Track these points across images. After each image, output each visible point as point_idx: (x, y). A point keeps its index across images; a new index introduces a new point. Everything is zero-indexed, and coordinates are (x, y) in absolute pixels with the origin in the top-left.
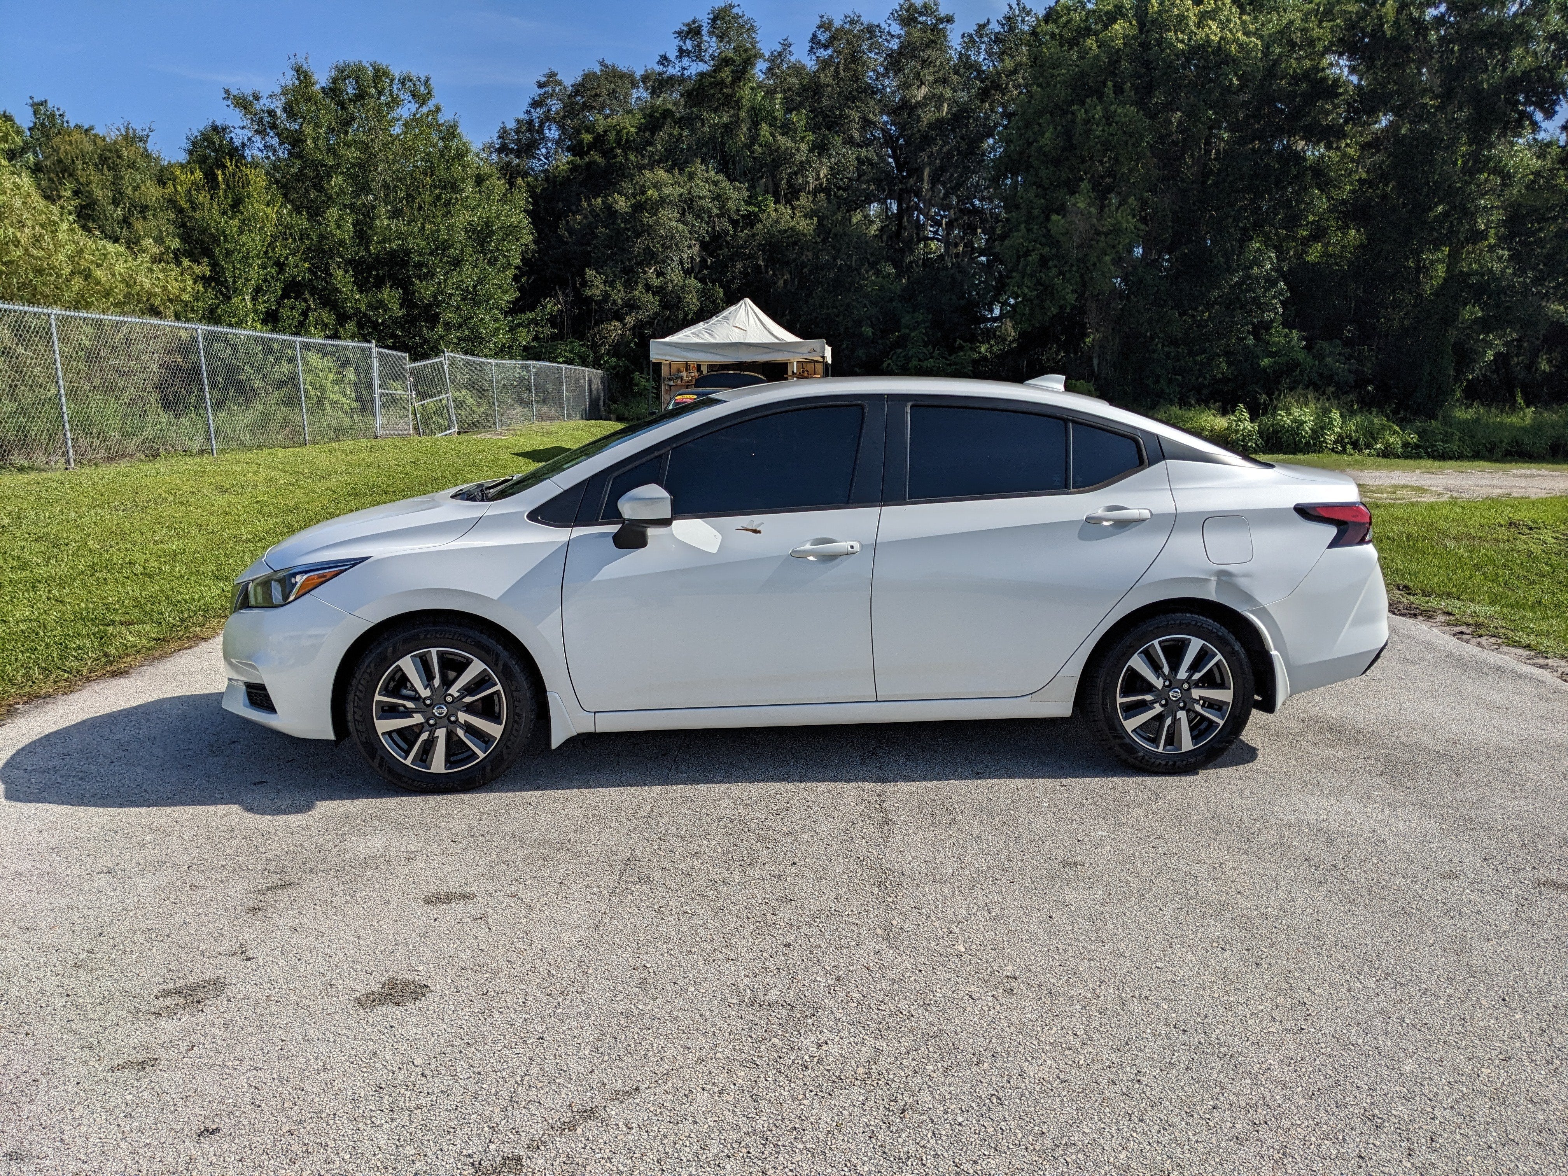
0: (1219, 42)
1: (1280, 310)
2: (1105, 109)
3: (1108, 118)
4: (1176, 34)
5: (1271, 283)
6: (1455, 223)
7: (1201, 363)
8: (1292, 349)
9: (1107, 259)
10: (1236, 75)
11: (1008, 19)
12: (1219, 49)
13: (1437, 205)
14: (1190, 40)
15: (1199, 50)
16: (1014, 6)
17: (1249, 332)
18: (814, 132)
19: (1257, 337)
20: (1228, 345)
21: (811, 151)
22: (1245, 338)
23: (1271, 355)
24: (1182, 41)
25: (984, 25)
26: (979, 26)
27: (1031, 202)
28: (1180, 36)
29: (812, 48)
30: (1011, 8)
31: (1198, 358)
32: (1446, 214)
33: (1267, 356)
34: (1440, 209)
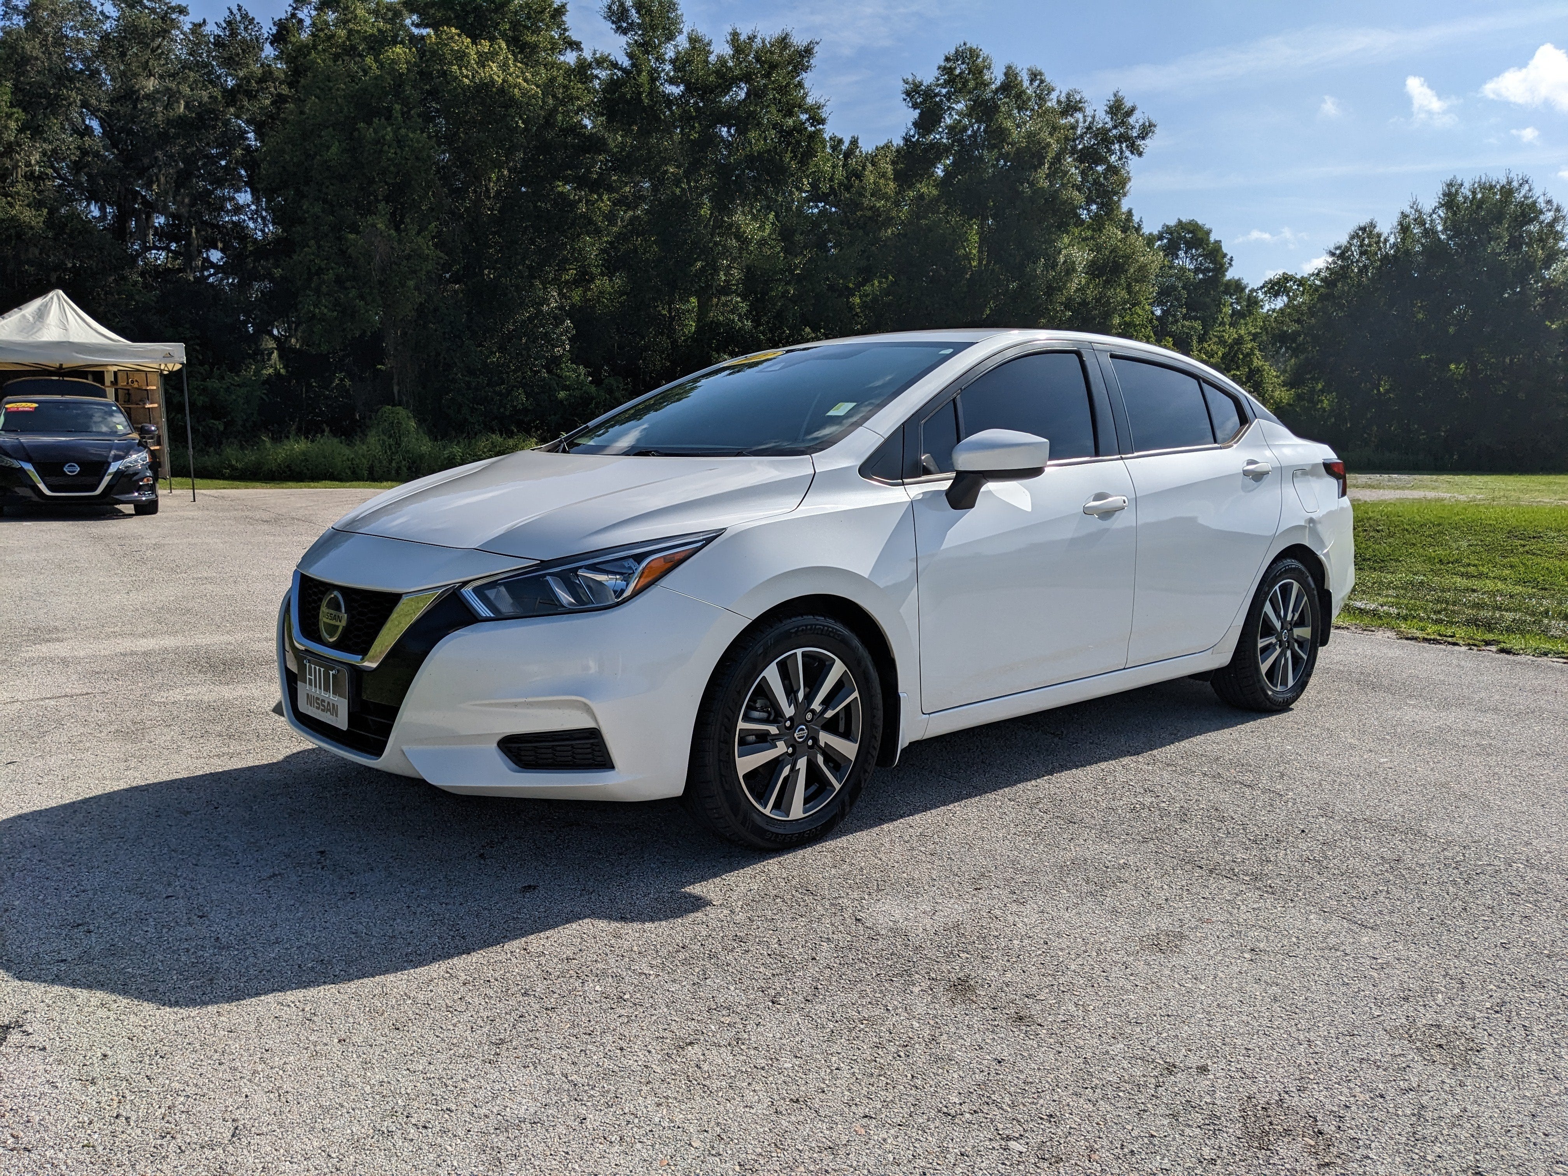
0: (502, 84)
1: (568, 347)
2: (395, 132)
3: (400, 142)
4: (460, 69)
5: (558, 321)
6: (709, 277)
7: (500, 394)
8: (582, 384)
9: (411, 283)
10: (521, 118)
11: (229, 23)
12: (502, 91)
13: (696, 260)
14: (473, 77)
15: (484, 88)
16: (235, 11)
17: (543, 367)
18: (24, 110)
19: (549, 372)
20: (524, 378)
21: (21, 130)
22: (539, 371)
23: (565, 388)
24: (467, 77)
25: (200, 25)
26: (194, 25)
27: (318, 217)
28: (465, 72)
29: (6, 13)
30: (231, 12)
31: (497, 389)
32: (703, 269)
33: (562, 390)
34: (699, 264)
